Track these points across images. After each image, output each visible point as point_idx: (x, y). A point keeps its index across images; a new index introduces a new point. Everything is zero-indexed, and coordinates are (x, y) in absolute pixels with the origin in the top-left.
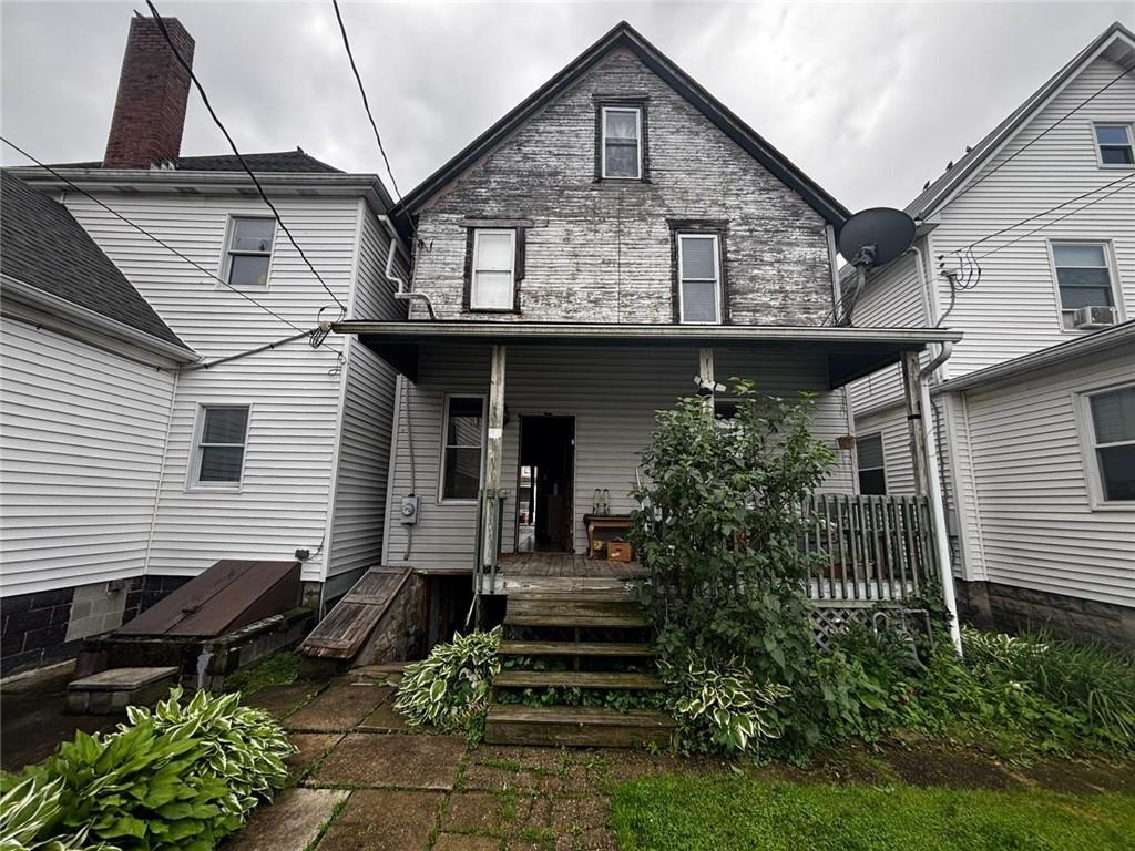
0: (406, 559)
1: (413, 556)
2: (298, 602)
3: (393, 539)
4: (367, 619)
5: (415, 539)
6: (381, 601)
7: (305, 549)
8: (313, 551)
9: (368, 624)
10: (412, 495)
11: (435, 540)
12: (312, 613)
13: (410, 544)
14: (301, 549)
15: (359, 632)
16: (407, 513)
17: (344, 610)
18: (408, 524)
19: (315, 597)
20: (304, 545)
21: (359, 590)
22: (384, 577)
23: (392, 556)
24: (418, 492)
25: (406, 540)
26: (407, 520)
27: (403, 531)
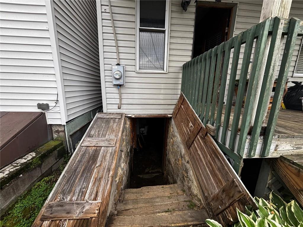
0: (119, 108)
1: (123, 107)
2: (49, 138)
3: (109, 96)
4: (106, 164)
5: (124, 96)
6: (113, 143)
7: (45, 102)
8: (51, 104)
9: (109, 170)
10: (118, 64)
11: (136, 96)
12: (62, 144)
13: (121, 99)
14: (41, 102)
15: (102, 183)
16: (118, 77)
17: (83, 155)
18: (117, 85)
19: (61, 134)
20: (44, 99)
21: (92, 133)
22: (108, 121)
23: (110, 107)
24: (122, 62)
25: (117, 96)
26: (118, 82)
27: (115, 90)
